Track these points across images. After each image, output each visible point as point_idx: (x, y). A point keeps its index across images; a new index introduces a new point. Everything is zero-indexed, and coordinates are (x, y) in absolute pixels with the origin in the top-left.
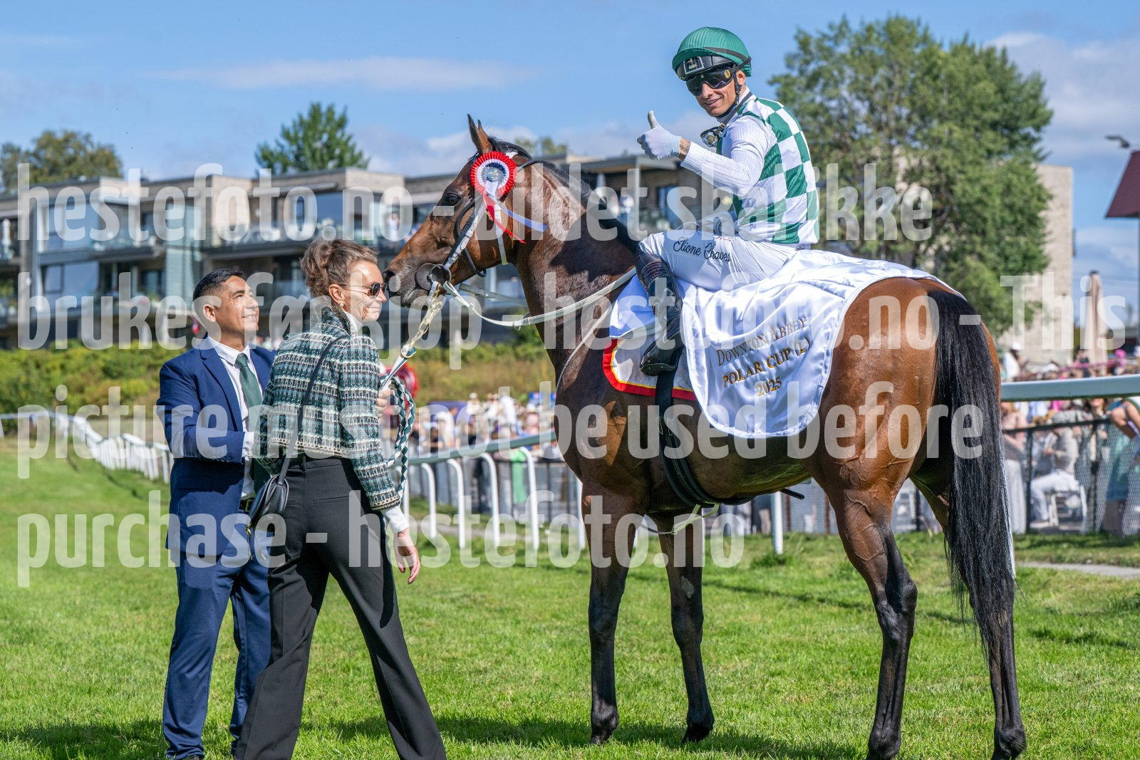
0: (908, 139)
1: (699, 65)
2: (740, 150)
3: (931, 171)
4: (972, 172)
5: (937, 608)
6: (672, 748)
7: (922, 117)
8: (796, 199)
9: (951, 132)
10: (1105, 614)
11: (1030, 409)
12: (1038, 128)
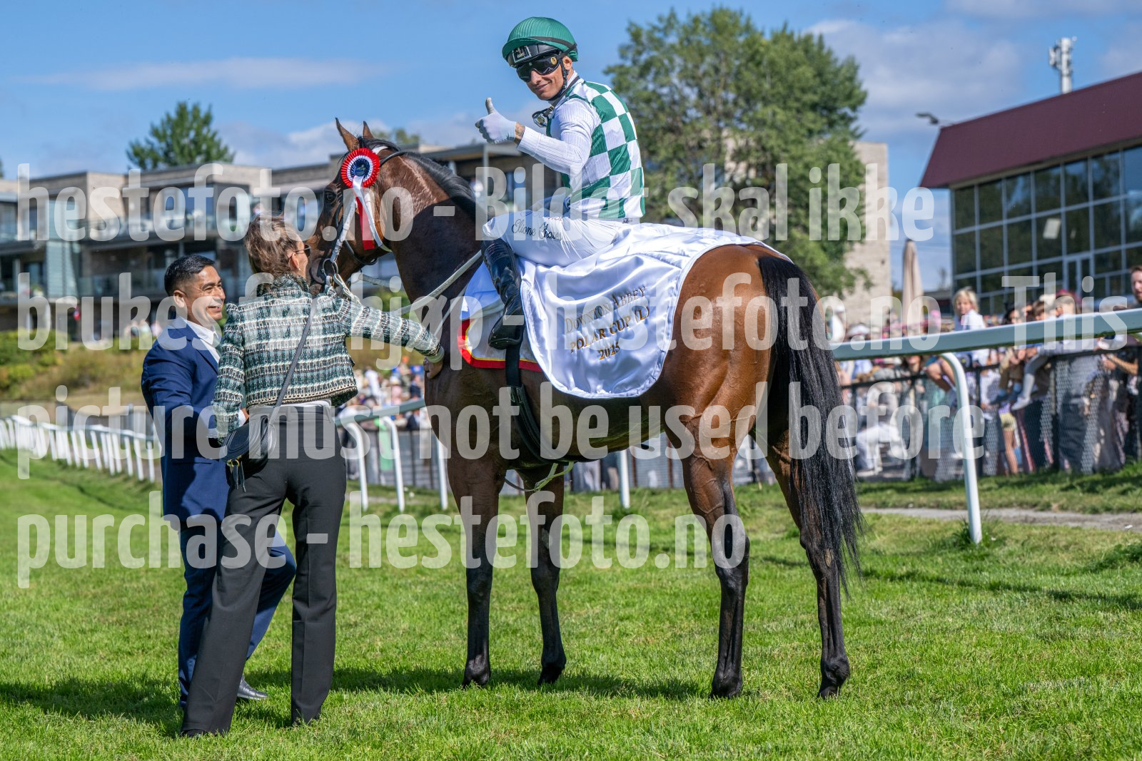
0: (735, 122)
1: (526, 54)
2: (569, 132)
3: (757, 151)
4: (795, 150)
5: (772, 552)
6: (529, 690)
7: (747, 101)
8: (620, 176)
9: (774, 114)
10: (926, 553)
11: (856, 367)
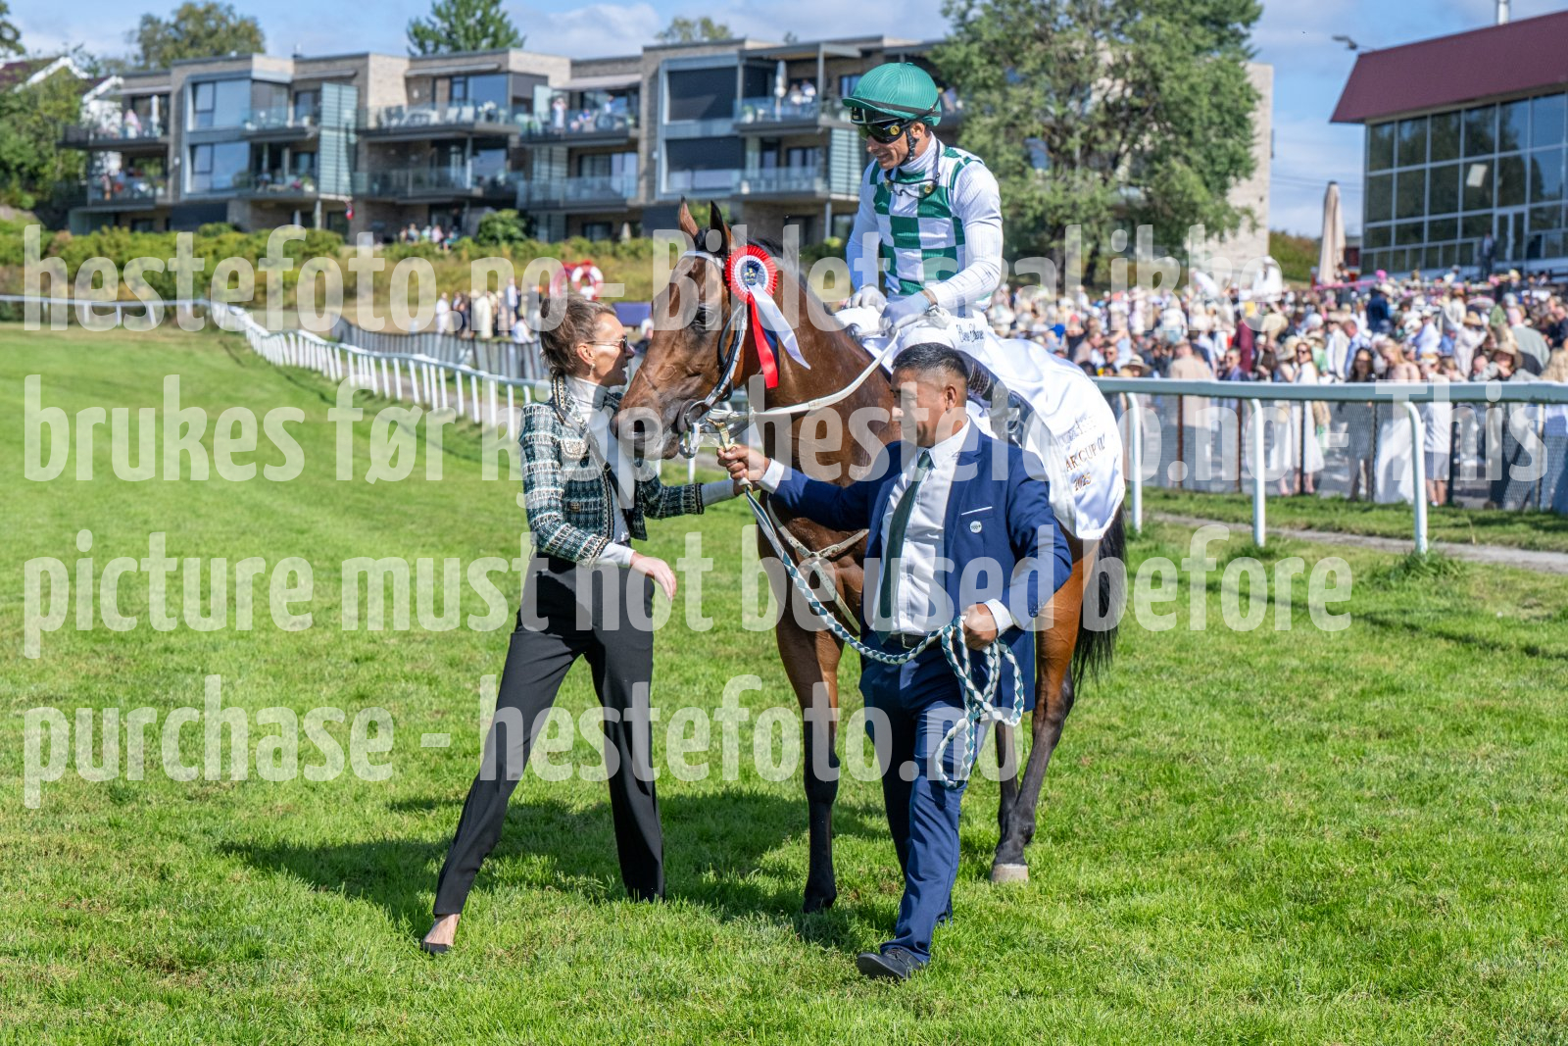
0: (1112, 33)
3: (1137, 67)
4: (1179, 69)
7: (1128, 9)
9: (1159, 25)
12: (1247, 24)
